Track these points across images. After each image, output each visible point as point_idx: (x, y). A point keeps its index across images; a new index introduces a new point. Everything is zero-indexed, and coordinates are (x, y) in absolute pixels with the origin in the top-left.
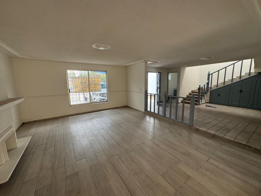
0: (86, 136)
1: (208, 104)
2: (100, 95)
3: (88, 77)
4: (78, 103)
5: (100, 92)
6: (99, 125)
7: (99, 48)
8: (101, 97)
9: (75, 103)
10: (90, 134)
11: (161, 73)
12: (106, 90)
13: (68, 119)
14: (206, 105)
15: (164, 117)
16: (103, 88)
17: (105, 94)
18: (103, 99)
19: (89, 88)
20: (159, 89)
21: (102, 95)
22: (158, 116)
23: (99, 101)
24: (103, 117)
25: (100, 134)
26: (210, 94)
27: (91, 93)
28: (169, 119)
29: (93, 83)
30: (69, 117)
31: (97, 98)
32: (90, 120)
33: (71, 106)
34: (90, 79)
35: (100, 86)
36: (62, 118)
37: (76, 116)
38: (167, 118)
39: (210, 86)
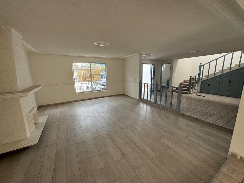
0: (89, 117)
1: (198, 94)
2: (100, 84)
3: (90, 68)
4: (82, 91)
5: (100, 82)
6: (100, 109)
7: (100, 45)
8: (101, 86)
9: (79, 91)
10: (92, 116)
11: (155, 64)
12: (105, 79)
13: (74, 104)
14: (196, 94)
15: (156, 103)
16: (103, 78)
17: (105, 84)
18: (102, 88)
19: (91, 78)
20: (153, 79)
21: (102, 84)
22: (150, 103)
23: (99, 90)
24: (102, 103)
25: (100, 116)
26: (201, 84)
27: (93, 82)
28: (160, 105)
29: (94, 74)
30: (74, 103)
31: (97, 87)
32: (92, 105)
33: (76, 93)
34: (92, 70)
35: (100, 76)
36: (69, 103)
37: (80, 102)
38: (158, 104)
39: (201, 77)
